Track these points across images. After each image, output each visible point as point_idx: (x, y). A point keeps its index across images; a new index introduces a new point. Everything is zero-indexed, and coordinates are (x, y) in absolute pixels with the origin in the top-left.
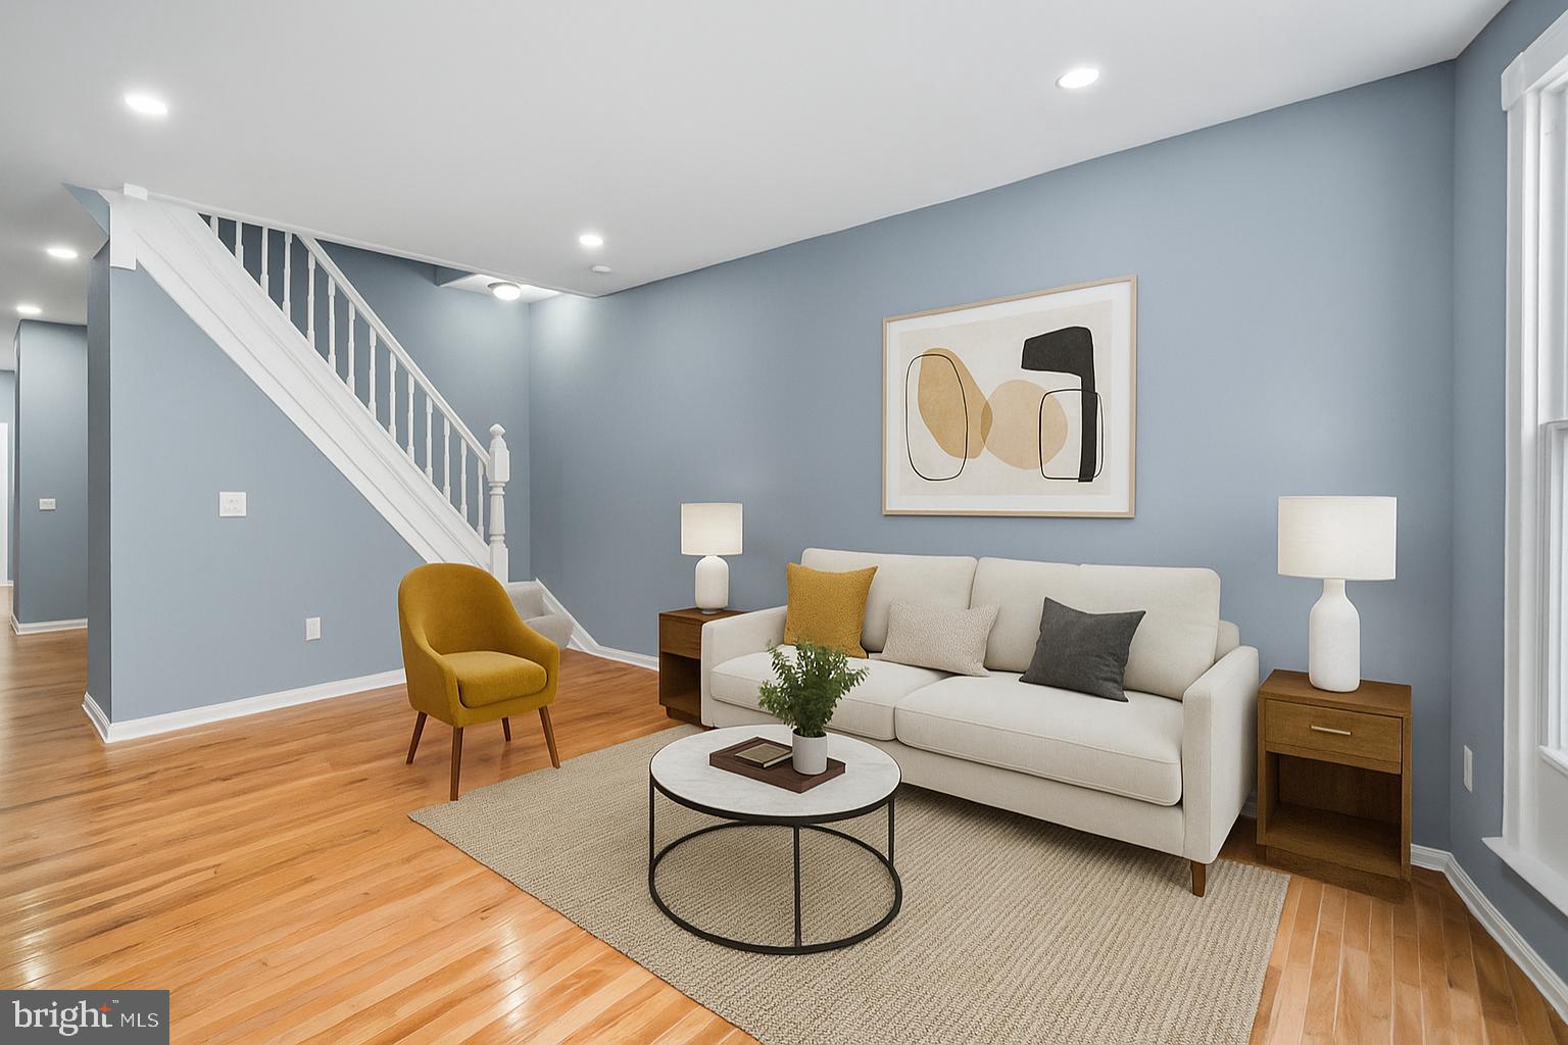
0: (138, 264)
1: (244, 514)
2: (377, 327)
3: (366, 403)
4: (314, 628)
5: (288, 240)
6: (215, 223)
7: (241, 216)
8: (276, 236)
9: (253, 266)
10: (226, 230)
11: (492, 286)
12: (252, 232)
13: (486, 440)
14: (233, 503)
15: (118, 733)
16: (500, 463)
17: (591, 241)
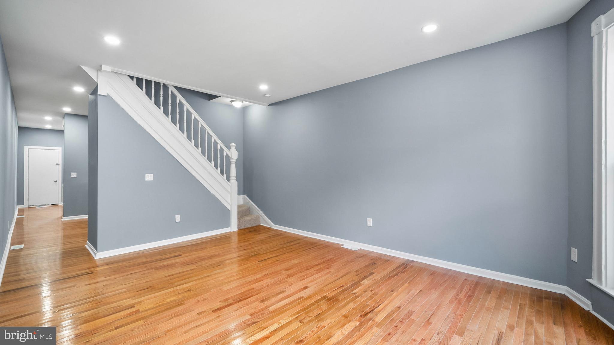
0: (107, 94)
1: (152, 180)
2: (194, 114)
3: (190, 140)
4: (178, 218)
5: (162, 85)
6: (135, 80)
7: (145, 76)
8: (157, 84)
9: (148, 94)
10: (139, 81)
11: (231, 101)
12: (148, 82)
13: (229, 148)
14: (149, 177)
15: (100, 256)
16: (234, 154)
17: (264, 87)
